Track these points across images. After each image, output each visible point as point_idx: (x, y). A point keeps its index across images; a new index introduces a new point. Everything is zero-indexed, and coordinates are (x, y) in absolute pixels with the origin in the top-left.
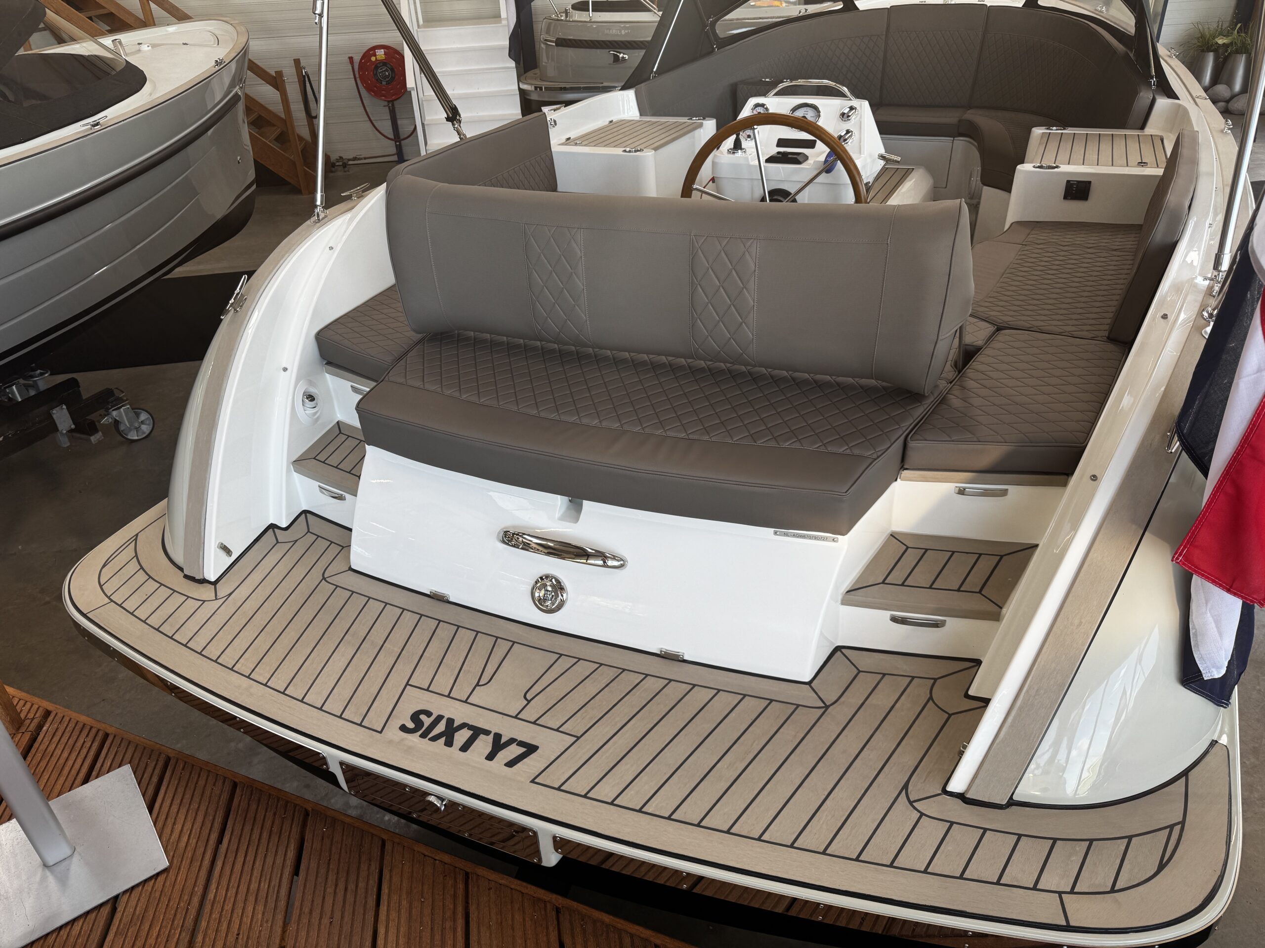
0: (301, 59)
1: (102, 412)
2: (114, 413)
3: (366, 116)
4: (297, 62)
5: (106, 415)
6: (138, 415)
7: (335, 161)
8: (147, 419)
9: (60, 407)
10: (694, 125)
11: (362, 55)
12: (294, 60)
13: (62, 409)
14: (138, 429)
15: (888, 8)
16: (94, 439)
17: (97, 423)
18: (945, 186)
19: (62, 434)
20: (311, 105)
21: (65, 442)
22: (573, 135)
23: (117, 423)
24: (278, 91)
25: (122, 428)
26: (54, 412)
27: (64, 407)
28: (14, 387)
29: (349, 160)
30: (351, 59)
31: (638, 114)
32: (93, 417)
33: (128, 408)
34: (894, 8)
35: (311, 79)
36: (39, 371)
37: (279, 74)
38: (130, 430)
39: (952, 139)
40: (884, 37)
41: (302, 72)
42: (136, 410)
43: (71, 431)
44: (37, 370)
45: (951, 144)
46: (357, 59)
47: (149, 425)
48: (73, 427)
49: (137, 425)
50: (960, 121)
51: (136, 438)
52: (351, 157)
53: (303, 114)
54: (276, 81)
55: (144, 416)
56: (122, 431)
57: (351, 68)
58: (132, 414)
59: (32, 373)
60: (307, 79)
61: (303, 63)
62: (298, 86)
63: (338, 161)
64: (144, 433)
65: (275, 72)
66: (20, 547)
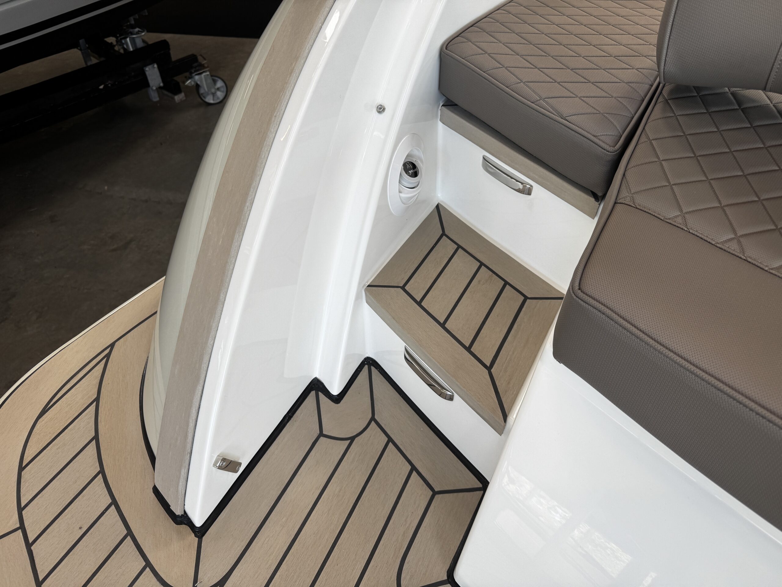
1: (187, 74)
2: (197, 77)
5: (190, 78)
6: (215, 82)
8: (222, 87)
9: (152, 65)
13: (154, 68)
14: (214, 94)
16: (178, 98)
17: (181, 84)
19: (152, 89)
21: (155, 97)
23: (198, 86)
25: (202, 91)
26: (147, 69)
27: (156, 66)
28: (128, 39)
32: (178, 78)
33: (208, 75)
36: (137, 29)
38: (208, 94)
42: (214, 77)
43: (160, 88)
44: (135, 28)
47: (223, 92)
48: (162, 85)
49: (213, 90)
51: (212, 102)
55: (220, 84)
56: (202, 94)
58: (210, 81)
59: (131, 30)
64: (218, 98)
66: (106, 188)
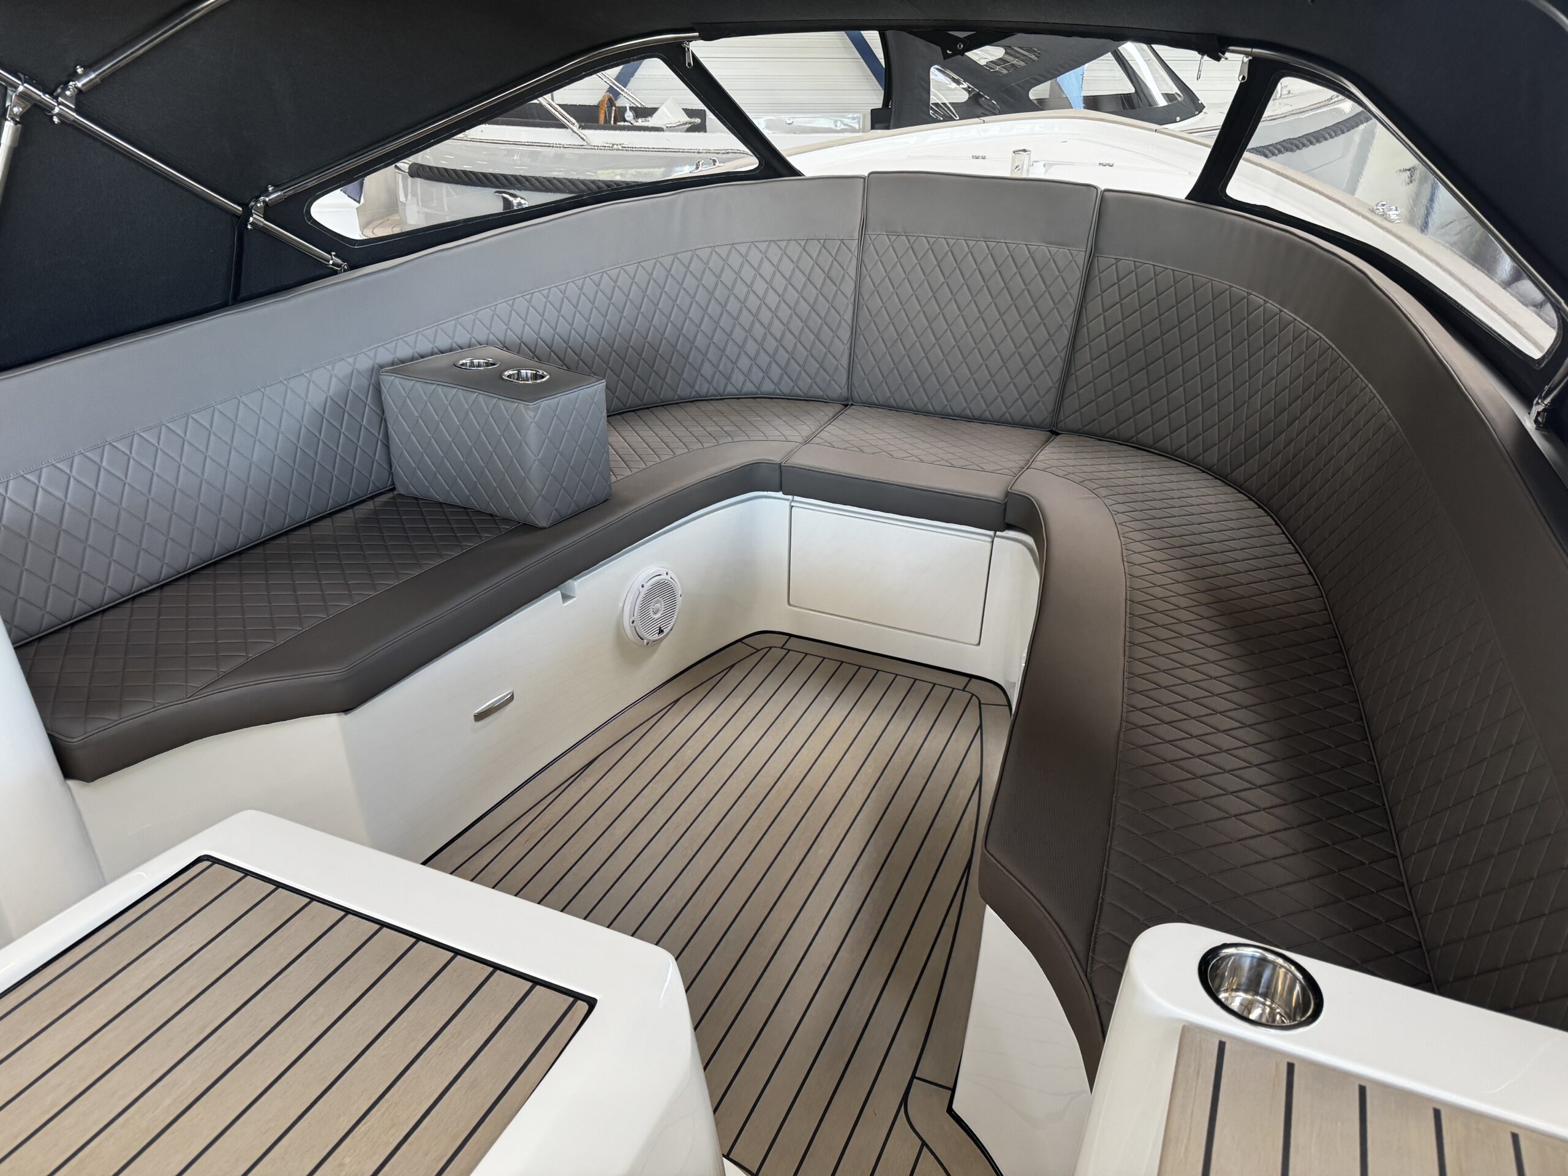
15: (862, 178)
18: (977, 642)
39: (991, 533)
40: (854, 246)
45: (989, 545)
50: (1008, 494)
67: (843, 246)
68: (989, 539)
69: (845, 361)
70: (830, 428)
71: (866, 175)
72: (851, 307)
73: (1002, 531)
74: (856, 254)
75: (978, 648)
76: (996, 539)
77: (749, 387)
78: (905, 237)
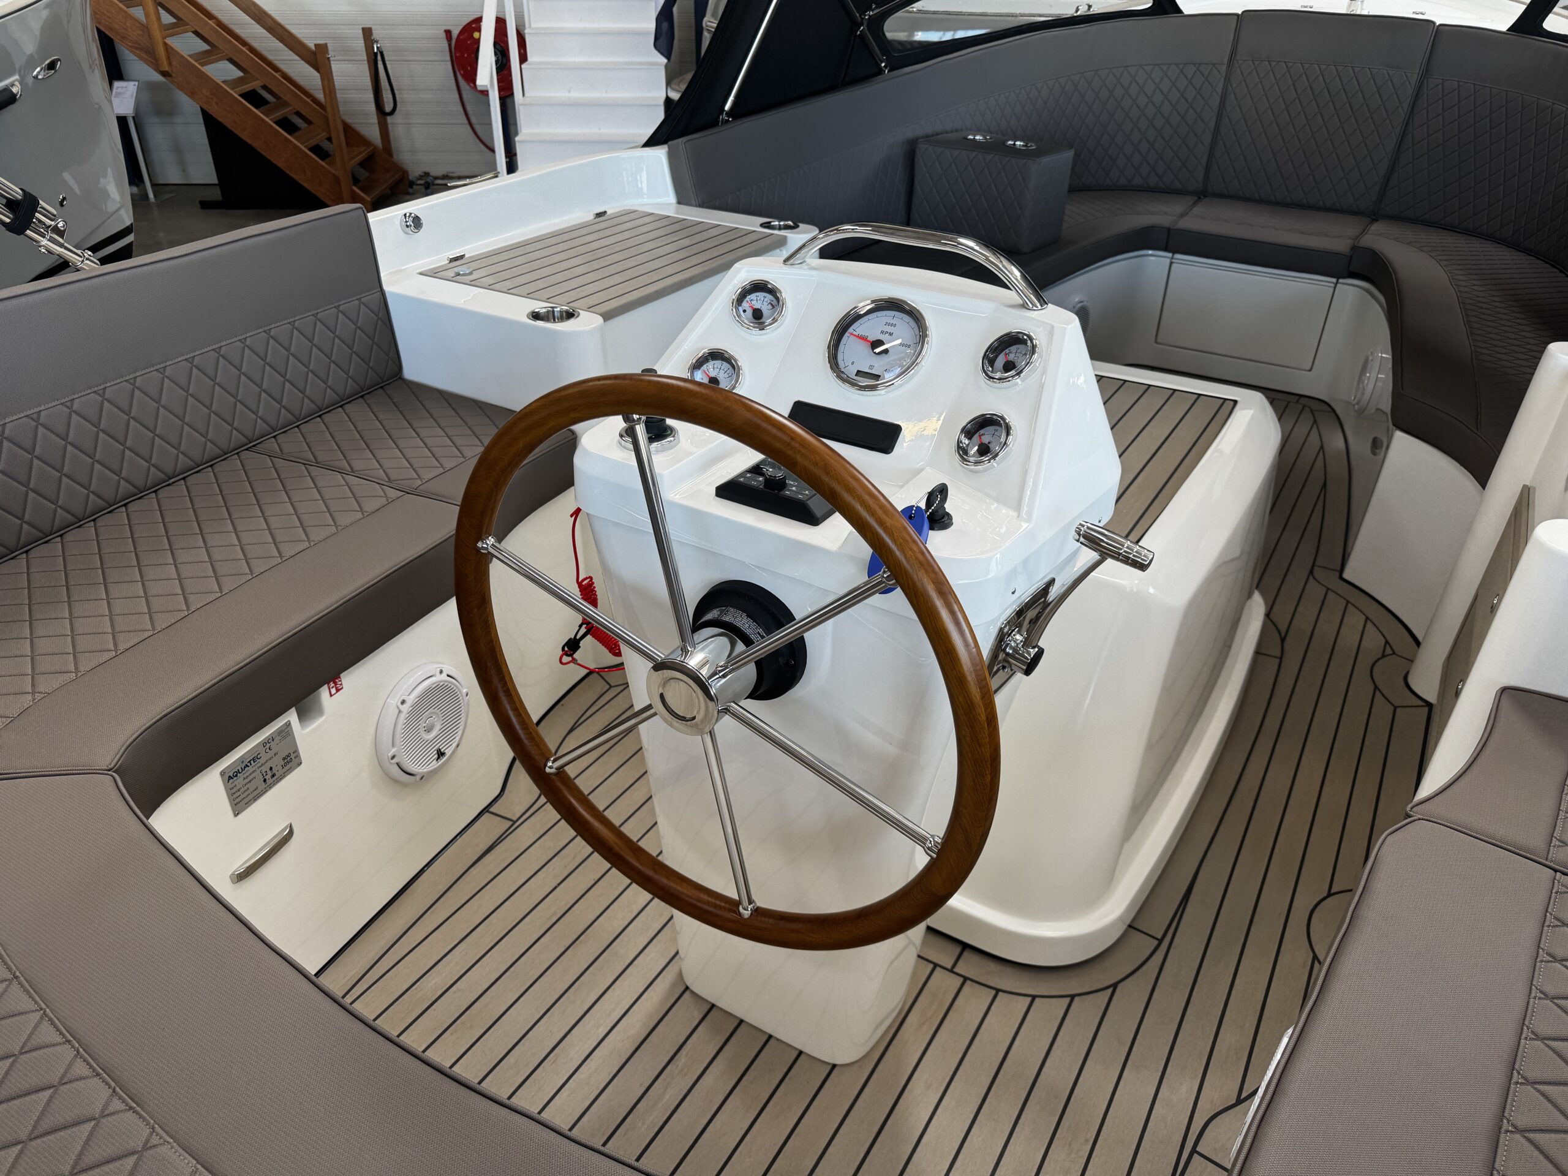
0: (373, 27)
3: (464, 117)
4: (367, 32)
7: (414, 180)
10: (768, 241)
11: (461, 28)
12: (364, 29)
15: (1237, 15)
18: (1309, 367)
20: (384, 96)
22: (471, 248)
24: (319, 72)
29: (436, 178)
30: (448, 33)
31: (671, 198)
34: (1250, 16)
35: (386, 58)
37: (322, 49)
39: (1334, 280)
40: (1224, 69)
41: (373, 47)
45: (1331, 290)
46: (455, 33)
50: (1354, 248)
52: (439, 174)
53: (372, 107)
54: (317, 57)
57: (447, 45)
60: (379, 58)
61: (377, 34)
62: (366, 66)
63: (421, 177)
65: (316, 45)
67: (1214, 69)
68: (1333, 285)
69: (1204, 161)
70: (1195, 208)
71: (1240, 13)
72: (1214, 119)
73: (1344, 278)
74: (1224, 74)
75: (1308, 373)
76: (1339, 285)
77: (1123, 181)
78: (1267, 63)
